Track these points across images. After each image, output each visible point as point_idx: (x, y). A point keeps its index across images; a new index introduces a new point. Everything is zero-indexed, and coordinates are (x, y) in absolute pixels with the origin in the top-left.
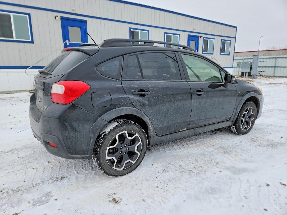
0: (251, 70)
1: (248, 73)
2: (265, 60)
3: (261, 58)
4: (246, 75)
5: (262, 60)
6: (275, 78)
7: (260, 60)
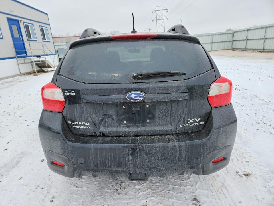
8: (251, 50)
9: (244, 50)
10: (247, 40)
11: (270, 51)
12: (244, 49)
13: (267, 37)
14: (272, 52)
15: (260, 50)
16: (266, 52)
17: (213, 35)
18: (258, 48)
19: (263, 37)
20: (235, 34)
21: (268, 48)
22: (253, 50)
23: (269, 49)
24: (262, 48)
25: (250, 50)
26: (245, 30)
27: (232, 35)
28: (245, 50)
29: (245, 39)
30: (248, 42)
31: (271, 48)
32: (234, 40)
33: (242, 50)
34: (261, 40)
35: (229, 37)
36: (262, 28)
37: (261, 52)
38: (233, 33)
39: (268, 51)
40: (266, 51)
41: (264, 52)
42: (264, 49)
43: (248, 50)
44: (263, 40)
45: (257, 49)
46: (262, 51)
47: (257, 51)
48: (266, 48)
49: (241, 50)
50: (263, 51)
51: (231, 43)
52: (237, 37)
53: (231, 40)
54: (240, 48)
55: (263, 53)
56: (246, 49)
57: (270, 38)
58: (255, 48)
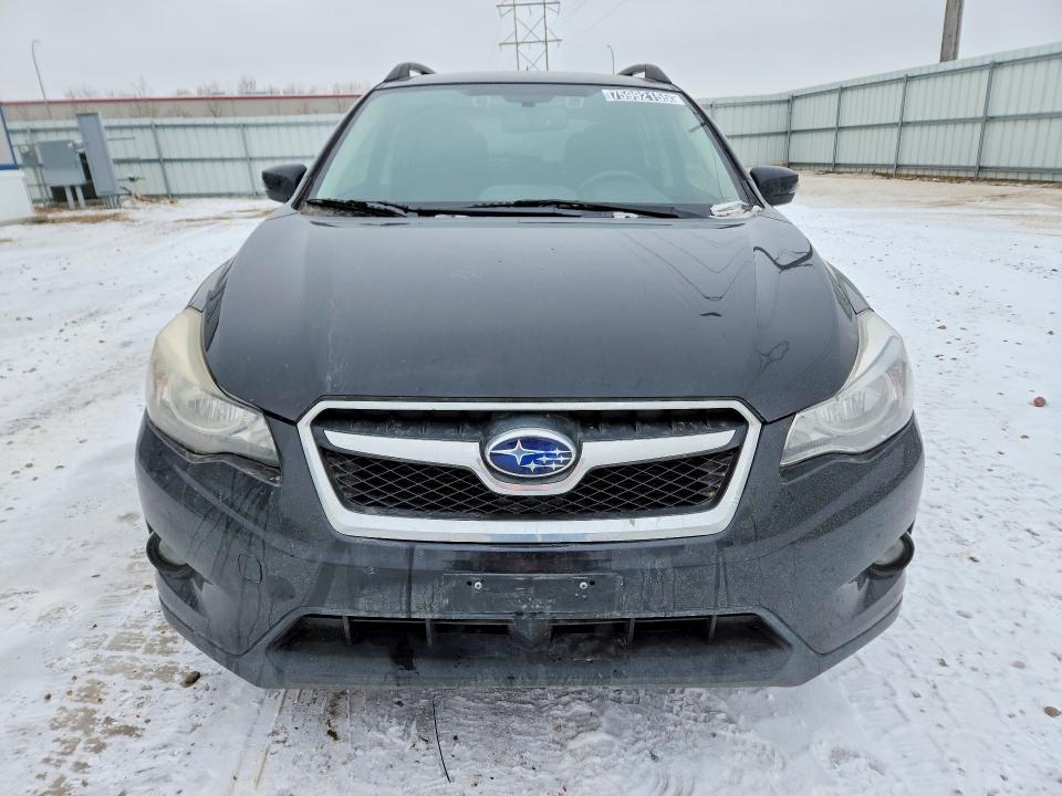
0: (88, 175)
1: (83, 188)
2: (127, 133)
3: (110, 128)
4: (76, 198)
5: (116, 134)
6: (182, 202)
7: (107, 135)
8: (853, 170)
9: (826, 169)
10: (840, 129)
11: (920, 173)
12: (829, 165)
13: (910, 118)
14: (928, 177)
15: (884, 171)
16: (907, 177)
17: (716, 108)
18: (879, 162)
19: (897, 120)
20: (798, 104)
21: (914, 162)
22: (859, 170)
23: (917, 167)
24: (892, 161)
25: (848, 170)
26: (834, 88)
27: (784, 107)
28: (831, 170)
29: (832, 124)
30: (844, 135)
31: (921, 162)
32: (794, 128)
33: (822, 169)
34: (889, 130)
35: (774, 119)
36: (891, 81)
37: (888, 176)
38: (789, 101)
39: (912, 172)
40: (905, 172)
41: (898, 176)
42: (898, 166)
43: (842, 170)
44: (895, 131)
45: (875, 166)
46: (891, 171)
47: (874, 173)
48: (905, 160)
49: (817, 169)
50: (896, 171)
51: (782, 139)
52: (805, 116)
53: (782, 128)
54: (813, 161)
55: (894, 182)
56: (836, 165)
57: (922, 123)
58: (866, 162)
